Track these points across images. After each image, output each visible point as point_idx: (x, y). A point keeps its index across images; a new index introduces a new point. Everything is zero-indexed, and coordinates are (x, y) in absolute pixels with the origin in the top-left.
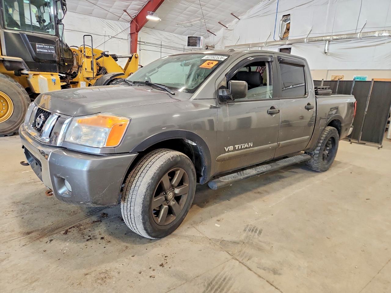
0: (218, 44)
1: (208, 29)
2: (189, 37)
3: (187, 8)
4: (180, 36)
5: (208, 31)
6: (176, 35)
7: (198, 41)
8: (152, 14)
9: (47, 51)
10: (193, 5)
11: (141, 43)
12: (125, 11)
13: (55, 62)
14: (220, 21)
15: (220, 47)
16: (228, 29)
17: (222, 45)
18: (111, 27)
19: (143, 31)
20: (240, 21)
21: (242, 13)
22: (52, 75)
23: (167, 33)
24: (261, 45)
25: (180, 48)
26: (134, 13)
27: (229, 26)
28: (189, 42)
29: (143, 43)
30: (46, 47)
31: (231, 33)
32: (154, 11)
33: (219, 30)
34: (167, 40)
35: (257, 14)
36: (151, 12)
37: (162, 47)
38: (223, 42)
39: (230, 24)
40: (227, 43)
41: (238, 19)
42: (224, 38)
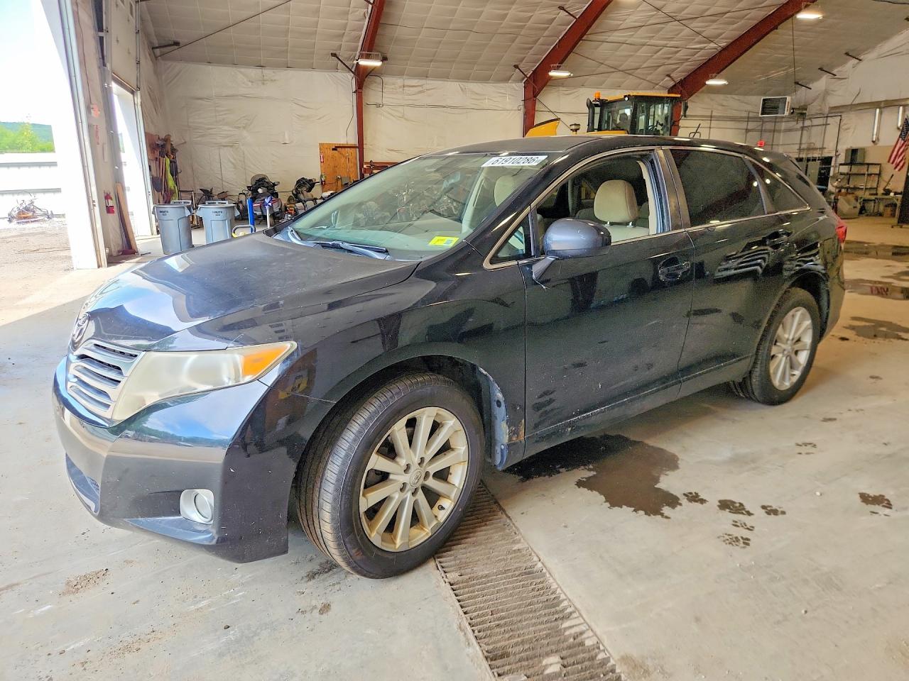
0: (815, 104)
1: (797, 81)
2: (764, 100)
5: (797, 83)
6: (736, 97)
7: (781, 105)
8: (717, 77)
12: (669, 76)
14: (822, 67)
15: (819, 108)
16: (836, 77)
17: (824, 106)
20: (862, 63)
21: (867, 49)
24: (903, 103)
25: (741, 117)
26: (678, 76)
27: (838, 71)
28: (763, 108)
31: (842, 84)
32: (720, 72)
33: (819, 79)
34: (720, 108)
35: (898, 50)
36: (714, 75)
37: (712, 119)
38: (824, 99)
39: (840, 69)
40: (834, 101)
41: (858, 61)
42: (826, 93)
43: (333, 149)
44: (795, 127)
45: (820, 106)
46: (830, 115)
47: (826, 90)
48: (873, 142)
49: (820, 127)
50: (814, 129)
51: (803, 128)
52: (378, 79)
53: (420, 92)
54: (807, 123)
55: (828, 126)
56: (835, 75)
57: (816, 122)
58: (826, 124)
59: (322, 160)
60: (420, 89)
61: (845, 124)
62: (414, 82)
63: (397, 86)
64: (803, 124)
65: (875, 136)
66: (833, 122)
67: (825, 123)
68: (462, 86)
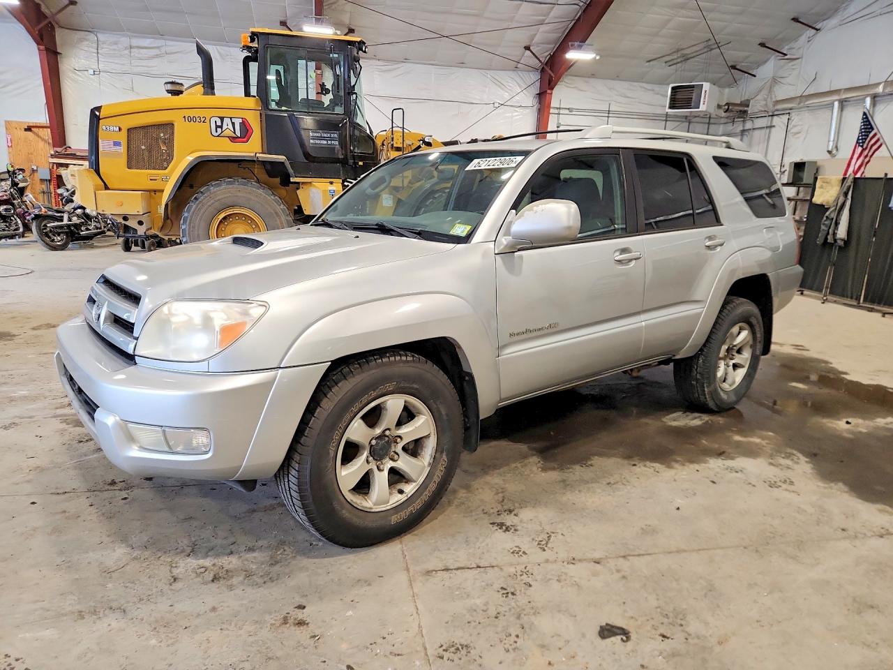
0: (759, 97)
1: (731, 64)
2: (673, 88)
3: (668, 21)
4: (656, 88)
5: (734, 67)
7: (695, 96)
8: (580, 47)
9: (325, 142)
10: (683, 12)
11: (562, 112)
12: (527, 48)
13: (337, 161)
14: (764, 41)
15: (764, 102)
16: (786, 57)
17: (769, 99)
18: (500, 84)
19: (567, 85)
20: (820, 33)
21: (827, 14)
22: (331, 183)
23: (626, 84)
24: (870, 92)
25: (656, 115)
27: (790, 49)
28: (673, 99)
29: (567, 112)
30: (325, 135)
31: (793, 67)
32: (584, 41)
33: (766, 62)
34: (623, 100)
35: (868, 11)
36: (576, 44)
37: (610, 115)
38: (770, 90)
39: (792, 45)
40: (782, 92)
41: (814, 31)
42: (775, 81)
43: (26, 130)
44: (733, 131)
45: (766, 100)
46: (776, 113)
47: (773, 78)
48: (830, 152)
49: (763, 131)
50: (757, 133)
51: (743, 131)
52: (92, 37)
53: (157, 56)
54: (749, 125)
55: (773, 129)
56: (785, 55)
57: (760, 123)
58: (771, 127)
59: (10, 145)
60: (156, 52)
61: (795, 126)
62: (147, 42)
63: (120, 46)
64: (743, 127)
65: (831, 143)
66: (780, 122)
67: (769, 125)
68: (220, 50)
